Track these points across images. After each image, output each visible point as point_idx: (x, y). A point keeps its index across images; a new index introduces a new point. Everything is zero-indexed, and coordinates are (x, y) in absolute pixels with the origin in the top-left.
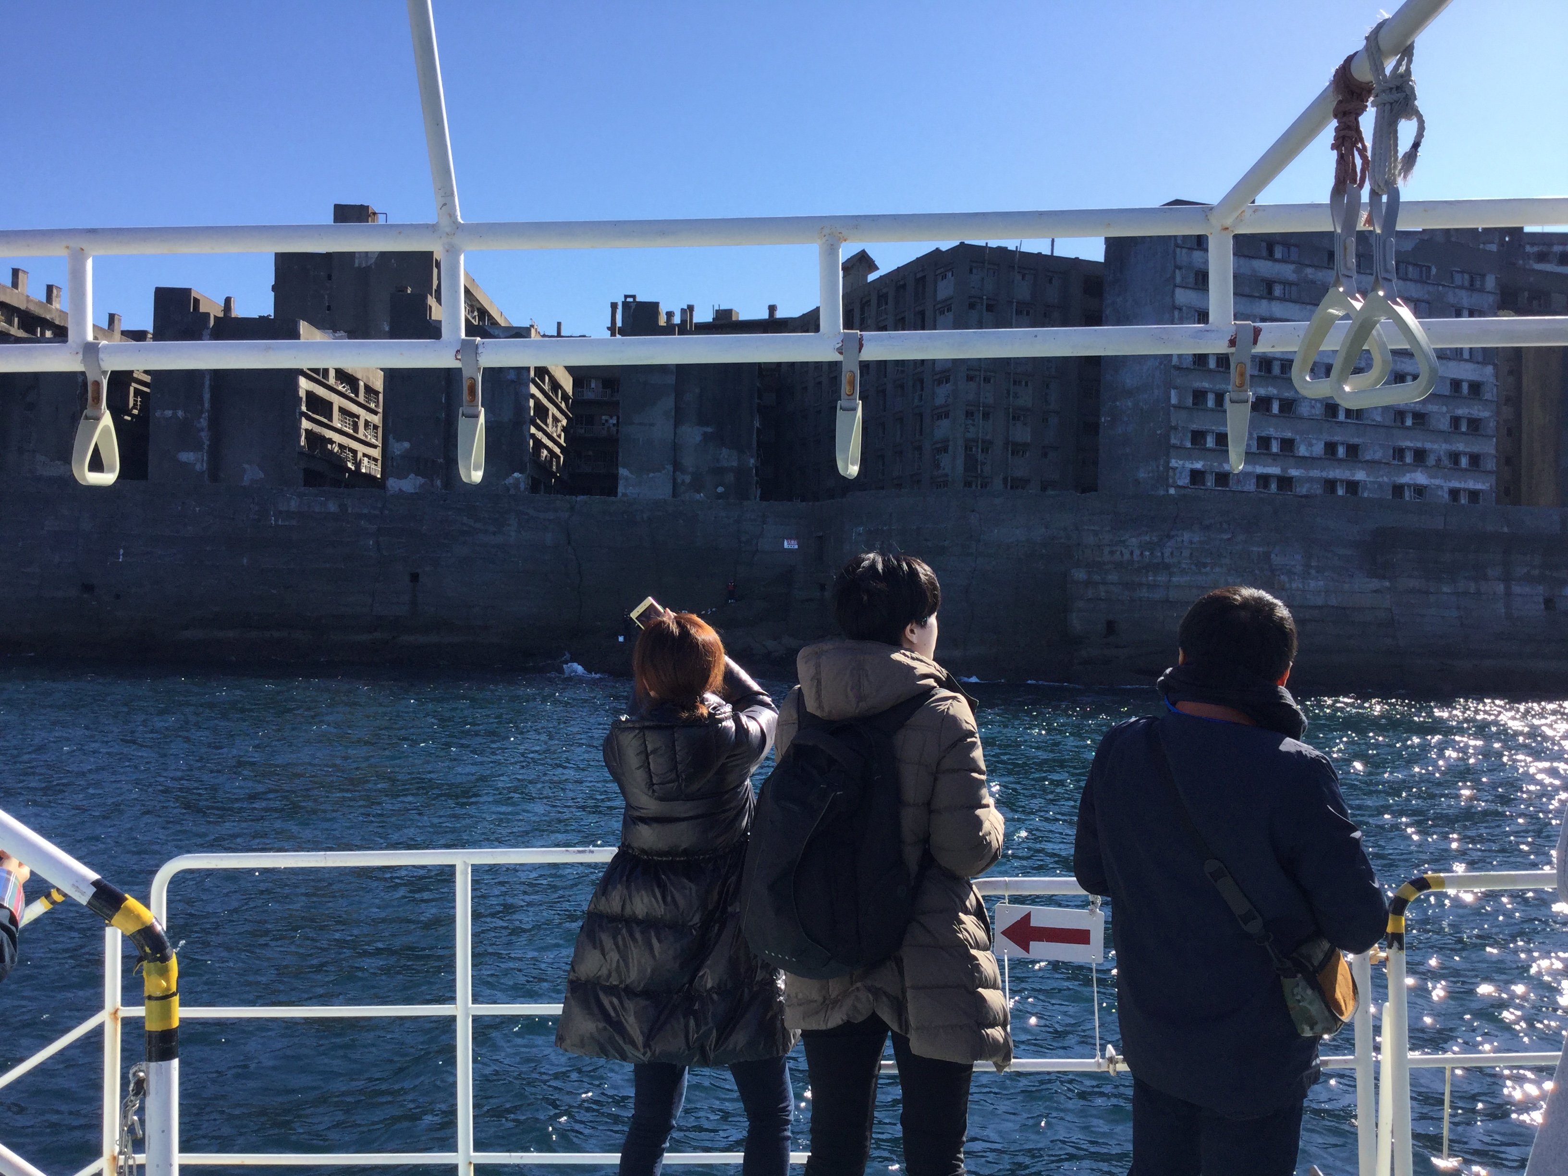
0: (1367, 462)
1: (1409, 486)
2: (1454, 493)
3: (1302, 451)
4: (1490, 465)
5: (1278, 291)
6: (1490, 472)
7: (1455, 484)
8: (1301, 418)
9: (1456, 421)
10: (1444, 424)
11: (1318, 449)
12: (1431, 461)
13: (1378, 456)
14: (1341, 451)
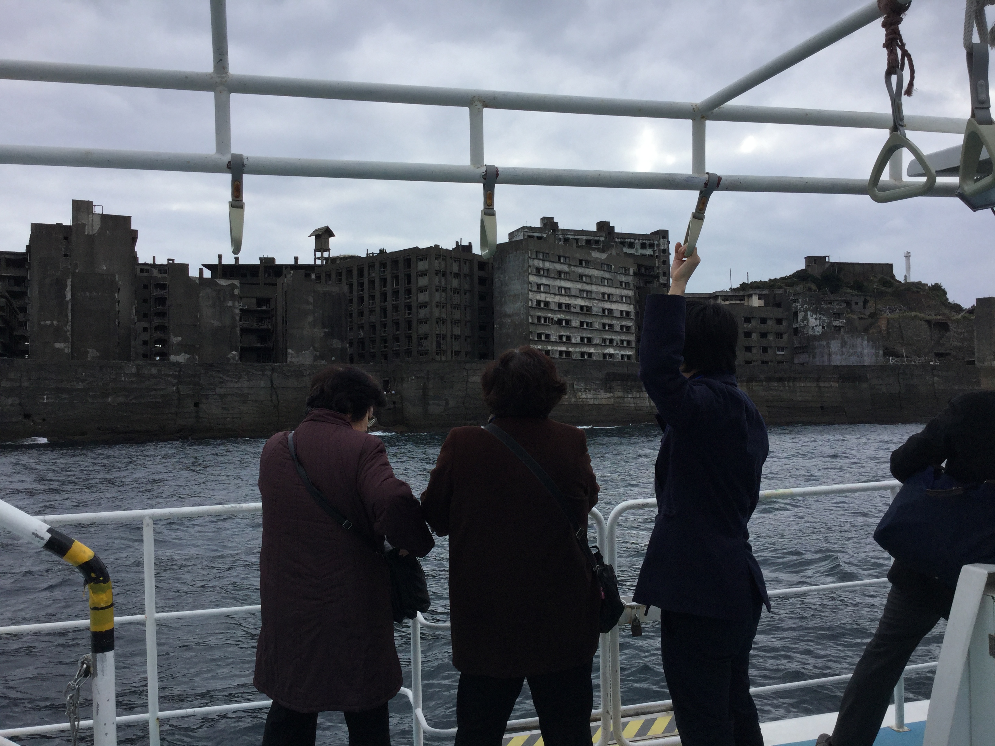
0: (594, 344)
1: (608, 354)
2: (622, 356)
3: (573, 341)
4: (633, 344)
5: (563, 276)
6: (633, 348)
7: (622, 353)
8: (572, 327)
9: (622, 327)
10: (618, 329)
11: (578, 340)
12: (615, 344)
13: (598, 342)
14: (586, 340)
